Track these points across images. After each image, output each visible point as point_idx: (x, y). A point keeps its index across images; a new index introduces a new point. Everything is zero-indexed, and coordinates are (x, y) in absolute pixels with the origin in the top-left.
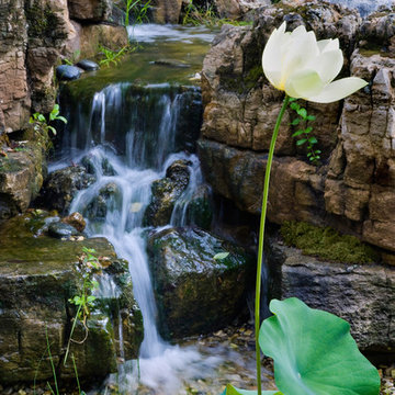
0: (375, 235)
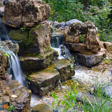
0: (94, 51)
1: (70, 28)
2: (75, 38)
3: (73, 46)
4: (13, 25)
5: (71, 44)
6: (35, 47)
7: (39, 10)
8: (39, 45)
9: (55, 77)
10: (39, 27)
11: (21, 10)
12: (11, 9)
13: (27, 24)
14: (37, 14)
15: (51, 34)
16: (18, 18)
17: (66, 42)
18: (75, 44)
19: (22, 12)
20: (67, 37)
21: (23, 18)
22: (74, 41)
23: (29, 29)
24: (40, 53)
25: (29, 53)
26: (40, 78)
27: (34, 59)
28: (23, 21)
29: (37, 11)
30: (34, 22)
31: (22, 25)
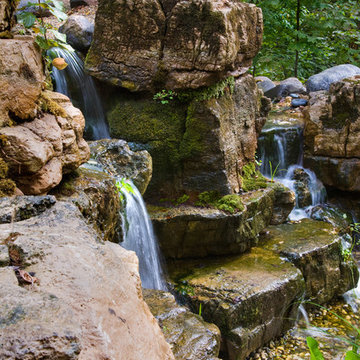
1: (333, 98)
2: (352, 138)
3: (342, 170)
4: (127, 80)
5: (335, 161)
6: (209, 168)
7: (226, 24)
8: (222, 159)
9: (287, 286)
10: (222, 89)
11: (159, 23)
12: (122, 21)
13: (181, 78)
14: (222, 37)
15: (260, 119)
16: (145, 53)
17: (314, 155)
18: (350, 163)
19: (164, 31)
20: (317, 133)
21: (167, 53)
22: (348, 149)
23: (186, 97)
24: (225, 191)
25: (184, 192)
26: (231, 291)
27: (205, 213)
28: (167, 66)
29: (221, 29)
30: (208, 72)
31: (161, 80)
